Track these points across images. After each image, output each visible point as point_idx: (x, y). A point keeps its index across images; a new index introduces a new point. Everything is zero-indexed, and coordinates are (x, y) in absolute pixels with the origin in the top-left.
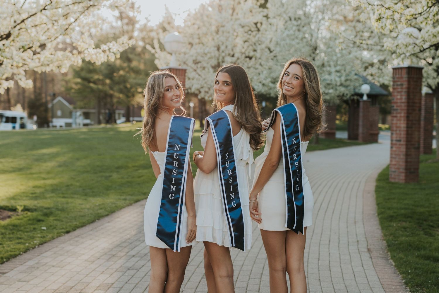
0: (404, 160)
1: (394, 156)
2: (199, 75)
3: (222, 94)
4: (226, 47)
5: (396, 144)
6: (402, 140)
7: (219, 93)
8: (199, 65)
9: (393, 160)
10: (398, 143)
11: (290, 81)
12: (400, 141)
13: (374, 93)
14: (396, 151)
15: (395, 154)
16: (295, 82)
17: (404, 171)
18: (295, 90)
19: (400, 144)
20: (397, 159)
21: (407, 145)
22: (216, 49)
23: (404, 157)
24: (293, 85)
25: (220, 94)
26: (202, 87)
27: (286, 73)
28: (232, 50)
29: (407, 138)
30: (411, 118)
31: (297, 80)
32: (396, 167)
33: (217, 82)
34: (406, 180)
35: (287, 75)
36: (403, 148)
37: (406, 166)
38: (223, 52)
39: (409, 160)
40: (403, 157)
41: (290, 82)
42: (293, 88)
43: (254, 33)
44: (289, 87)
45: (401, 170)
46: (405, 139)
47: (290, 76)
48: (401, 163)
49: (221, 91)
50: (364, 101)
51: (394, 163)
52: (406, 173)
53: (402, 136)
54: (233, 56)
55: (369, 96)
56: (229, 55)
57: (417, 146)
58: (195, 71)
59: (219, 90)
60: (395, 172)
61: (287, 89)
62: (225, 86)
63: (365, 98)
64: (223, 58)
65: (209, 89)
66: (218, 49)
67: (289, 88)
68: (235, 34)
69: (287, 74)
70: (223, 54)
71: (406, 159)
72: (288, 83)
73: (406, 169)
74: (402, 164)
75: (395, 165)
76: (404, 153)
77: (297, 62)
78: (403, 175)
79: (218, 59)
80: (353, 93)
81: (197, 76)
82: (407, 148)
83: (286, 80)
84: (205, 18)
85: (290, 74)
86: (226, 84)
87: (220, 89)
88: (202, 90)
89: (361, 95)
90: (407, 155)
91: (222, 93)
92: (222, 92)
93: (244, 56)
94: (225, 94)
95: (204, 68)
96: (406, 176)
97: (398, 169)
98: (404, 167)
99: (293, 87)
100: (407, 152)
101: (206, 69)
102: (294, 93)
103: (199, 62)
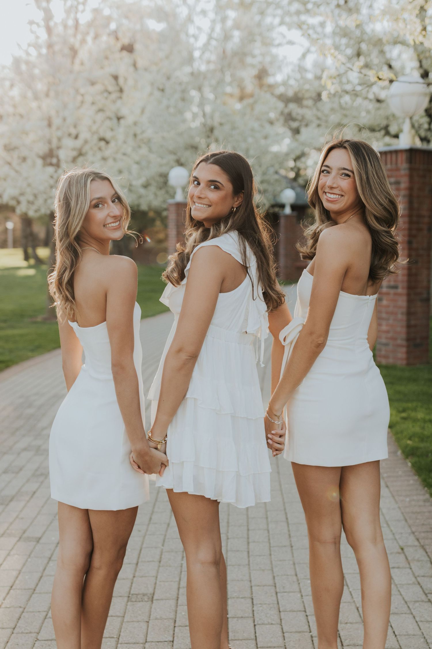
0: (404, 323)
1: (384, 315)
2: (17, 172)
3: (205, 206)
4: (64, 120)
5: (388, 294)
6: (400, 285)
7: (199, 203)
8: (15, 154)
9: (384, 323)
10: (392, 291)
11: (334, 183)
12: (396, 287)
13: (300, 202)
14: (388, 306)
15: (387, 313)
16: (345, 184)
17: (404, 343)
18: (346, 198)
19: (395, 294)
20: (391, 322)
21: (408, 295)
22: (45, 123)
23: (404, 318)
24: (342, 190)
25: (200, 205)
26: (22, 194)
27: (323, 168)
28: (75, 126)
29: (409, 281)
30: (415, 245)
31: (348, 178)
32: (390, 335)
33: (196, 181)
34: (408, 359)
35: (325, 172)
36: (402, 302)
37: (408, 333)
38: (58, 128)
39: (413, 322)
40: (401, 317)
41: (334, 186)
42: (342, 196)
43: (114, 96)
44: (334, 194)
45: (399, 342)
46: (405, 284)
47: (334, 173)
48: (399, 329)
49: (204, 199)
50: (287, 217)
51: (384, 328)
52: (408, 347)
53: (400, 278)
54: (76, 137)
55: (294, 207)
56: (70, 135)
57: (425, 296)
58: (9, 164)
59: (200, 198)
60: (386, 345)
61: (330, 199)
62: (211, 190)
63: (288, 210)
64: (59, 139)
65: (35, 196)
66: (50, 125)
67: (335, 196)
68: (79, 98)
69: (325, 170)
70: (59, 133)
71: (408, 320)
72: (332, 188)
73: (408, 340)
74: (401, 330)
75: (387, 332)
76: (404, 310)
77: (340, 145)
78: (404, 350)
79: (50, 142)
80: (272, 202)
81: (12, 173)
82: (410, 301)
83: (326, 182)
84: (24, 67)
85: (331, 169)
86: (213, 187)
87: (202, 196)
88: (22, 199)
89: (283, 206)
90: (409, 314)
91: (204, 204)
92: (205, 201)
93: (96, 137)
94: (210, 206)
95: (24, 159)
96: (408, 353)
97: (394, 339)
98: (404, 336)
99: (343, 194)
100: (409, 307)
101: (29, 162)
102: (345, 205)
103: (15, 148)
